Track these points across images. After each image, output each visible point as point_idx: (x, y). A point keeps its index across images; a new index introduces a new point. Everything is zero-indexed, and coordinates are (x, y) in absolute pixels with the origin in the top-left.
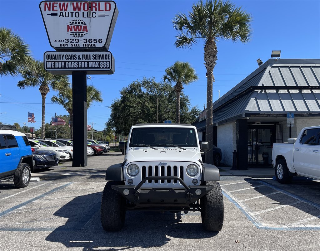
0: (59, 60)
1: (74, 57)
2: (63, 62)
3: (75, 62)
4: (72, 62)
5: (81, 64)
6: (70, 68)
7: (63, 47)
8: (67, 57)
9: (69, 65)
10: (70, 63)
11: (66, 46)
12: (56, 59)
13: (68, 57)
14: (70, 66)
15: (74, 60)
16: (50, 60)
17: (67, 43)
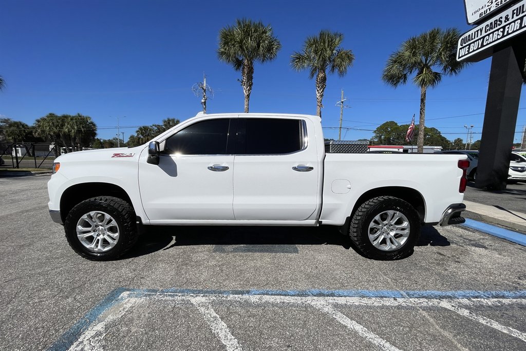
0: (476, 39)
1: (498, 23)
2: (480, 39)
3: (498, 30)
4: (493, 33)
5: (508, 28)
6: (490, 43)
7: (483, 15)
8: (487, 29)
9: (488, 40)
10: (491, 35)
11: (488, 12)
12: (472, 39)
13: (489, 28)
14: (491, 40)
15: (498, 27)
16: (464, 45)
17: (490, 7)
